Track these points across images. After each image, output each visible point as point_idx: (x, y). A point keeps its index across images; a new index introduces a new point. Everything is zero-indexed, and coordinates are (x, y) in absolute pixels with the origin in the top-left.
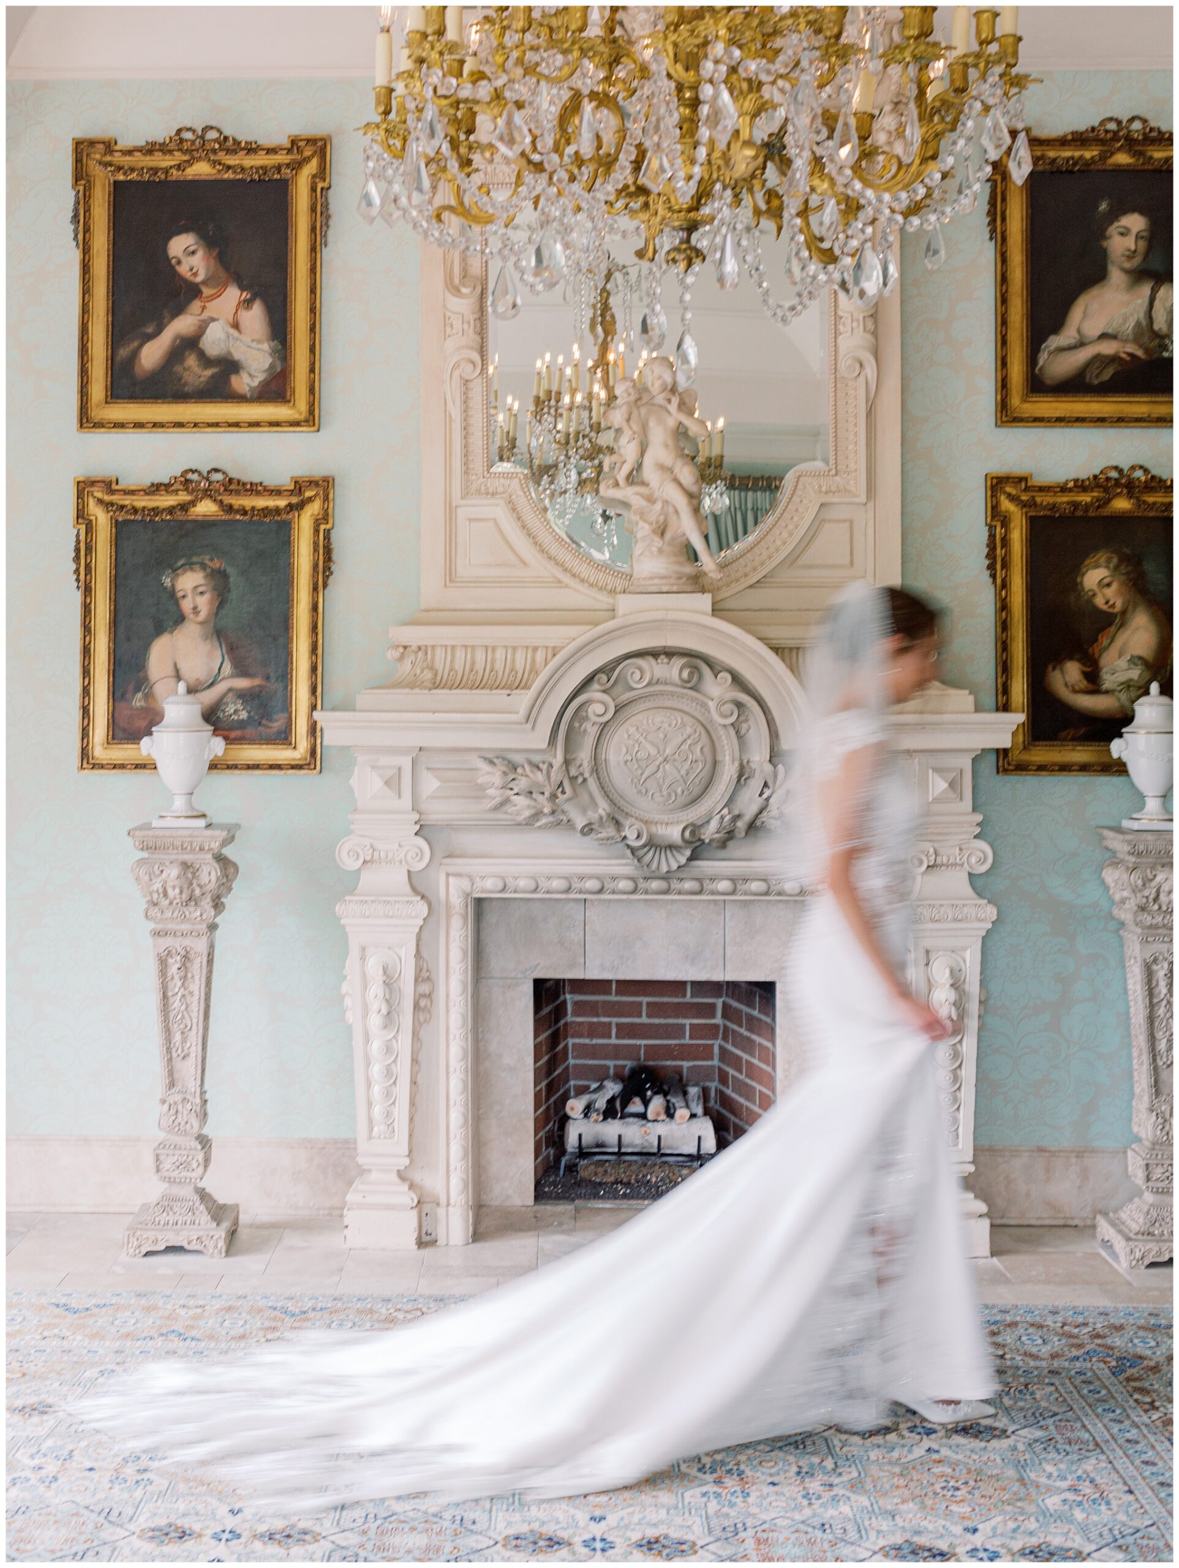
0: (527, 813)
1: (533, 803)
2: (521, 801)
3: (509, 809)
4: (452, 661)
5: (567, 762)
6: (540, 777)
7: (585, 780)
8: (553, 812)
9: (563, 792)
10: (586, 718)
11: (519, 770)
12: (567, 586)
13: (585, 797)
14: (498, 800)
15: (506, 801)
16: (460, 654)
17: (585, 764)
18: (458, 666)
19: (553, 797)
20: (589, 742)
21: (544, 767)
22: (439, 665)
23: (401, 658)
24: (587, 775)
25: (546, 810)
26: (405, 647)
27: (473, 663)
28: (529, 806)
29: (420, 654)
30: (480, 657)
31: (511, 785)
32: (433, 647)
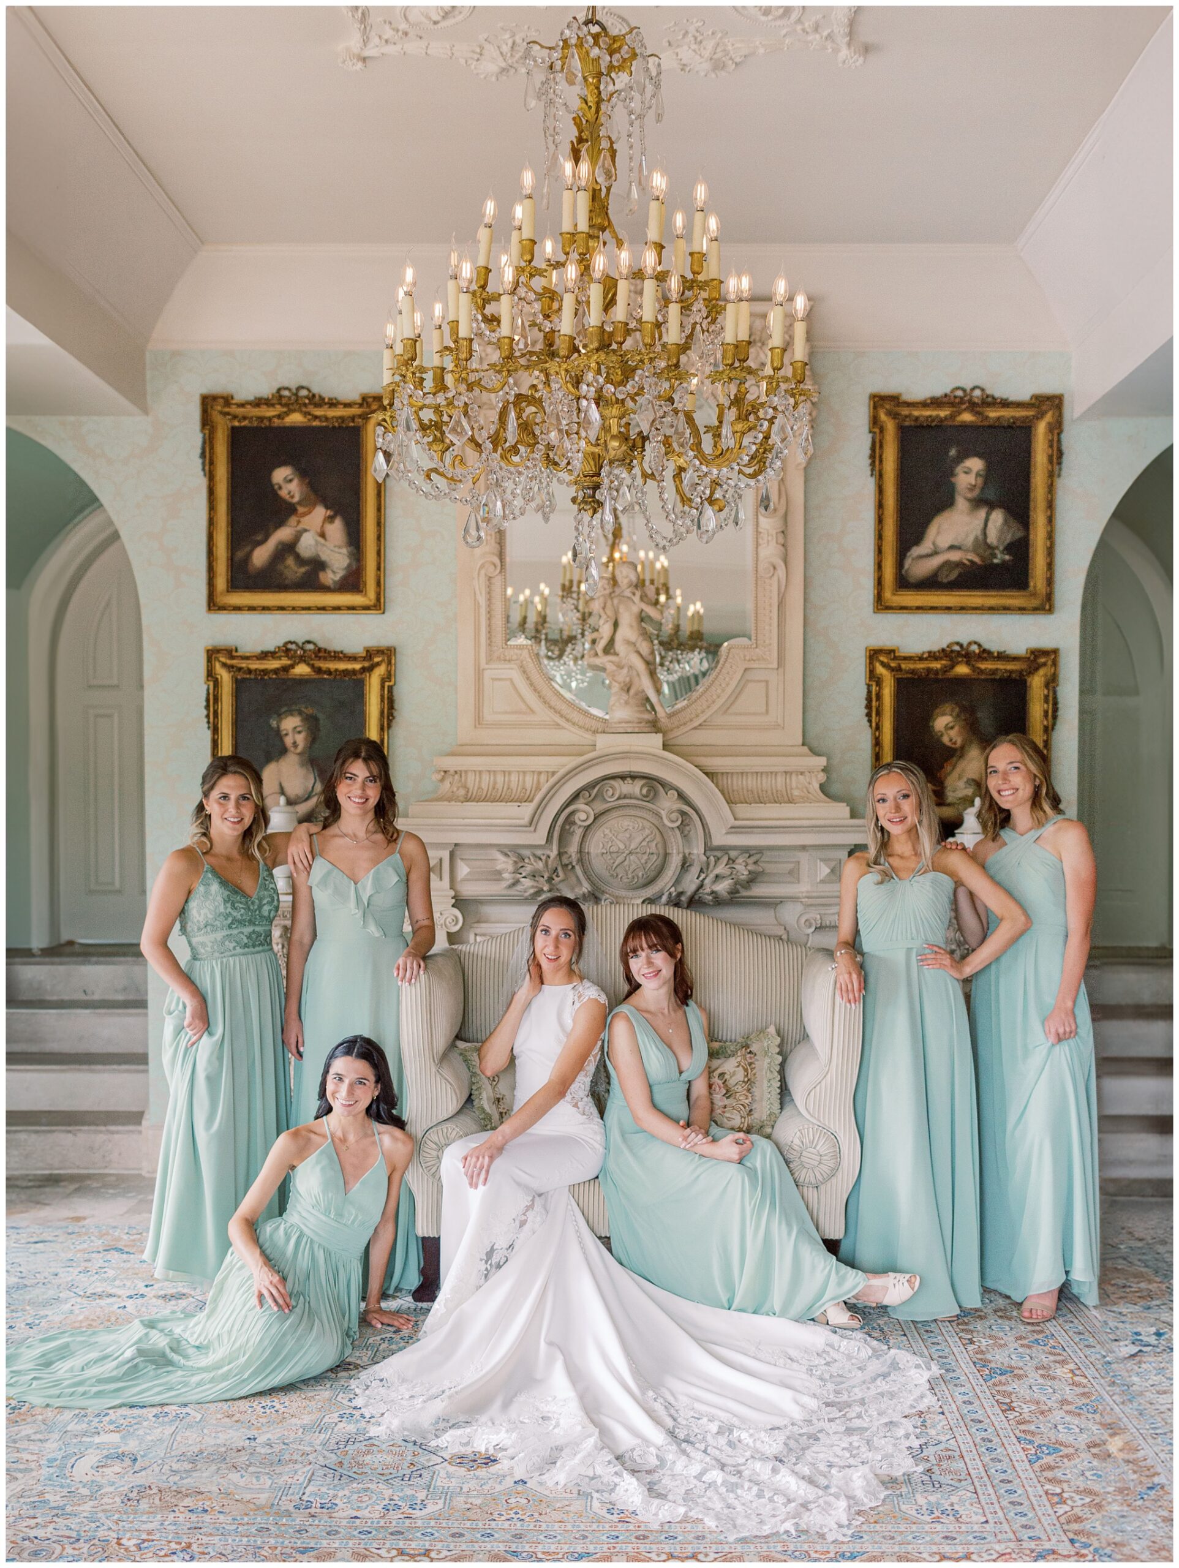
0: (532, 891)
1: (535, 884)
2: (527, 883)
3: (519, 887)
4: (480, 782)
5: (560, 855)
6: (540, 865)
7: (573, 867)
8: (550, 891)
9: (558, 876)
10: (574, 823)
11: (527, 860)
12: (563, 728)
13: (573, 880)
14: (511, 881)
15: (516, 883)
16: (485, 777)
17: (574, 855)
18: (484, 786)
19: (550, 879)
20: (576, 839)
21: (544, 858)
22: (470, 785)
23: (442, 780)
24: (574, 863)
25: (545, 888)
26: (445, 772)
27: (495, 783)
28: (533, 887)
29: (457, 777)
30: (500, 779)
31: (521, 871)
32: (466, 772)
